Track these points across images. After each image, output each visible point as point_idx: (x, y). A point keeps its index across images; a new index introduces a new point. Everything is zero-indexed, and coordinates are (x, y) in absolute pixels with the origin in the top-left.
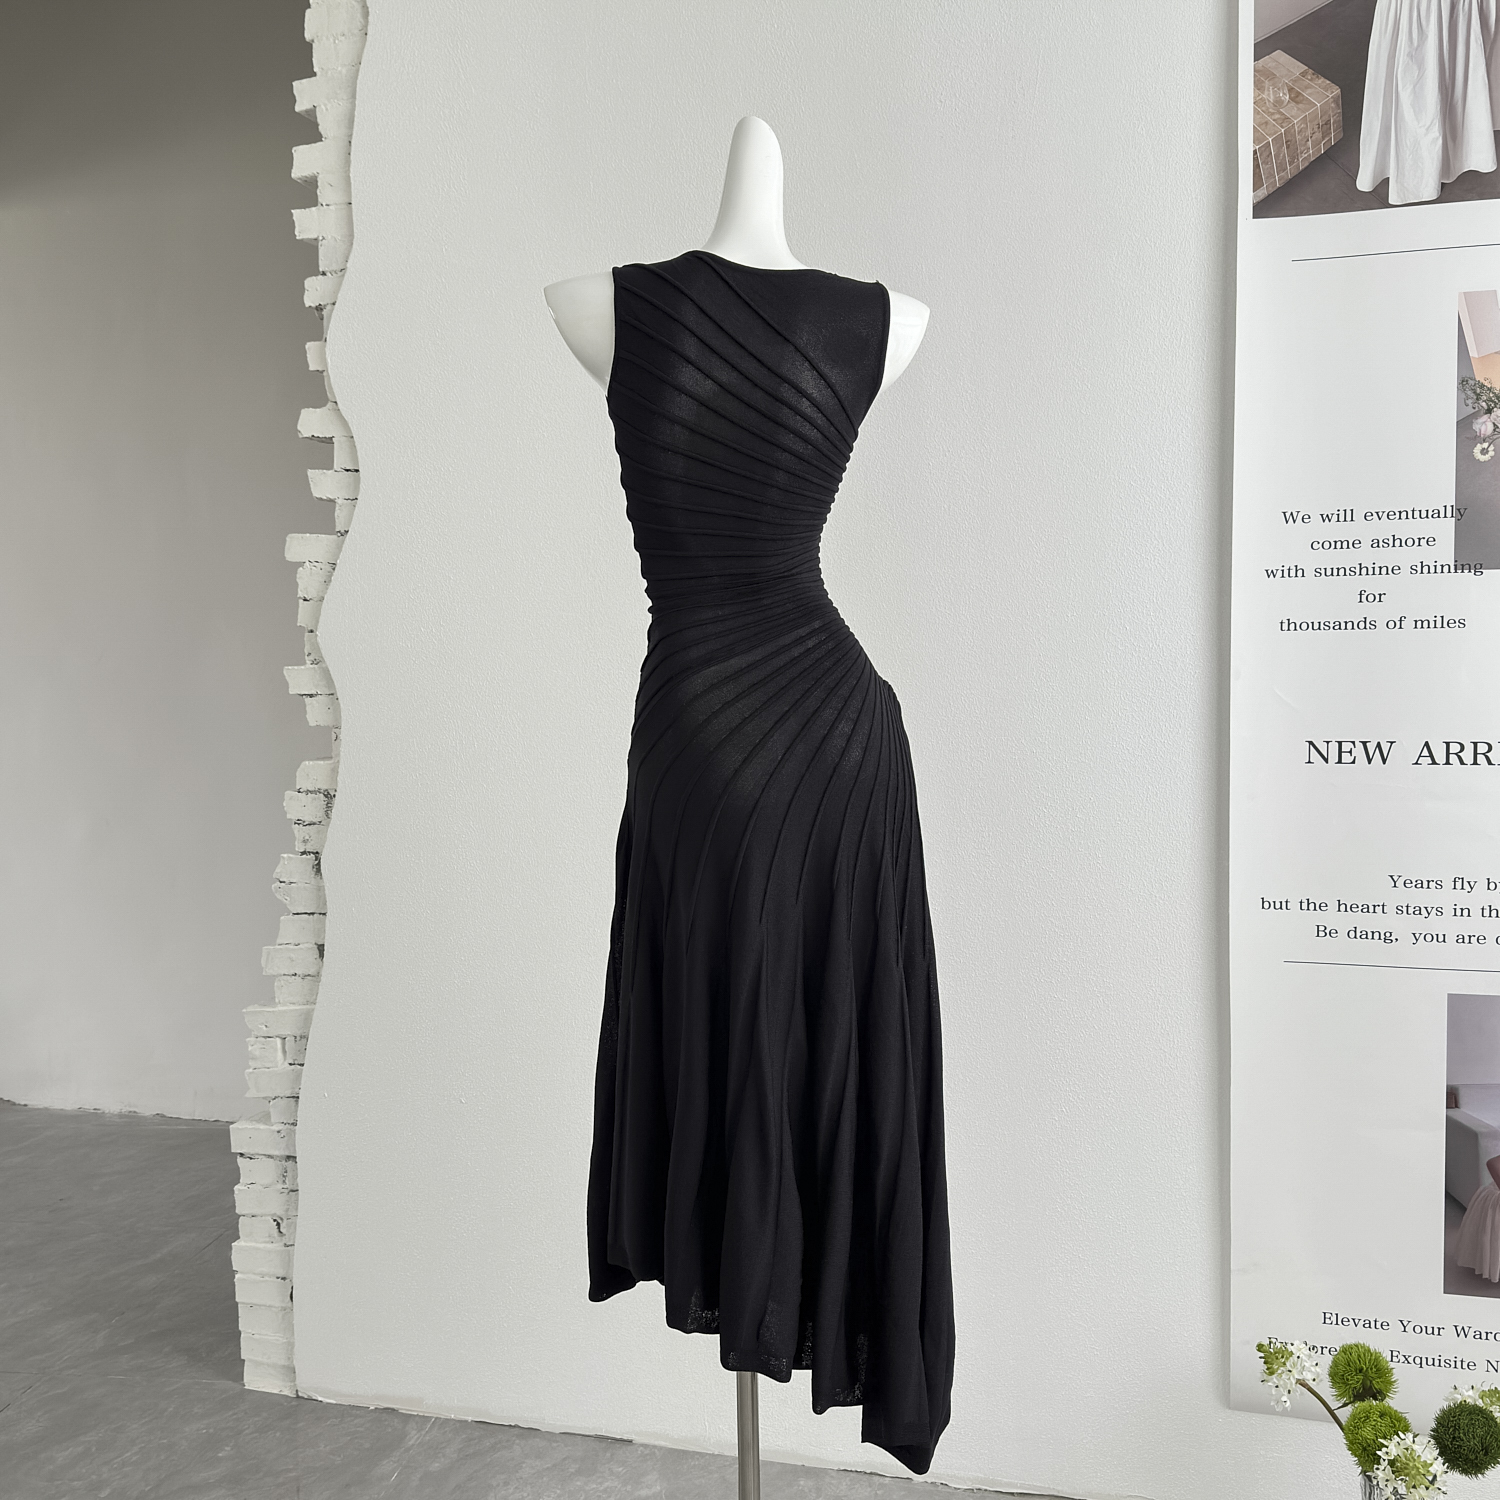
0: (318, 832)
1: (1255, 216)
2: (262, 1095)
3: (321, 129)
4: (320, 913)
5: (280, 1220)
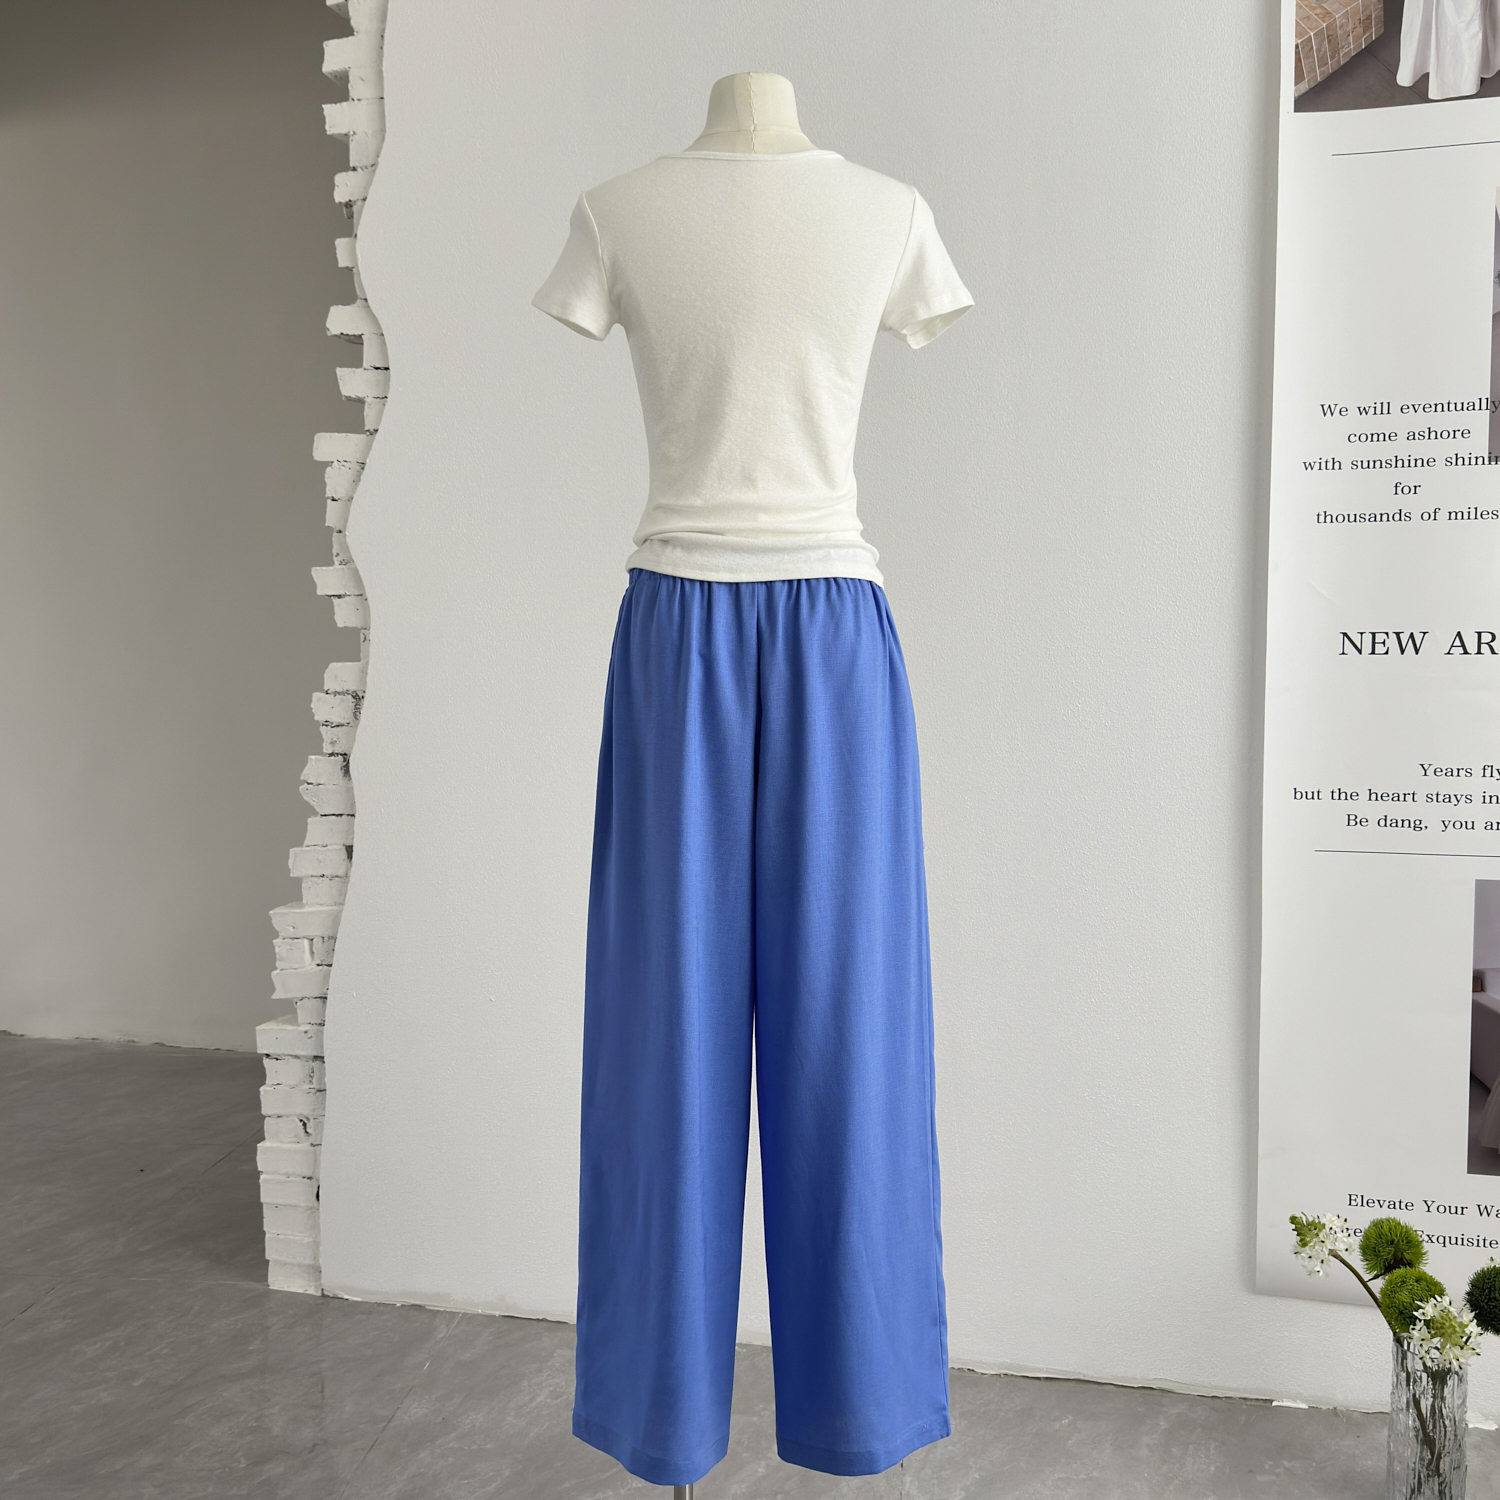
0: (347, 733)
1: (1296, 111)
2: (289, 996)
3: (353, 23)
4: (348, 815)
5: (306, 1121)
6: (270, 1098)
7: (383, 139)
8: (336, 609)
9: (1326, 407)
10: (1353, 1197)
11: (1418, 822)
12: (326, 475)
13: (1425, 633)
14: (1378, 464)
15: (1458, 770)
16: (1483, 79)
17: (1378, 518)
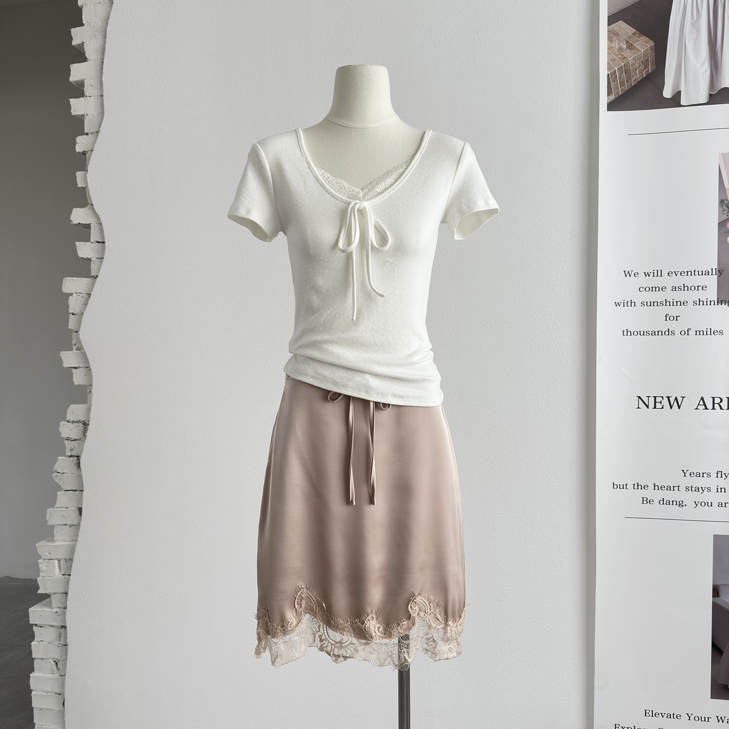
0: (79, 444)
1: (608, 110)
2: (48, 592)
3: (87, 55)
4: (80, 491)
5: (57, 662)
6: (38, 649)
7: (103, 117)
8: (74, 375)
9: (626, 272)
10: (647, 712)
11: (681, 502)
12: (69, 300)
13: (683, 397)
14: (656, 304)
15: (703, 473)
16: (710, 95)
17: (657, 333)
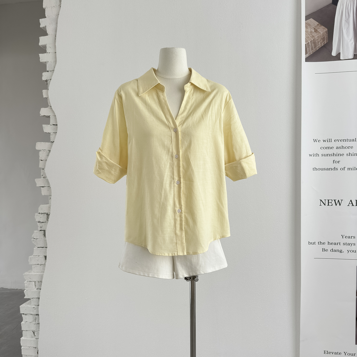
0: (45, 225)
1: (306, 61)
2: (29, 298)
3: (47, 32)
4: (45, 247)
5: (34, 332)
6: (24, 325)
7: (56, 63)
8: (42, 190)
9: (315, 140)
10: (325, 351)
11: (341, 251)
12: (39, 154)
13: (342, 200)
14: (329, 155)
15: (351, 237)
16: (355, 55)
17: (329, 170)
